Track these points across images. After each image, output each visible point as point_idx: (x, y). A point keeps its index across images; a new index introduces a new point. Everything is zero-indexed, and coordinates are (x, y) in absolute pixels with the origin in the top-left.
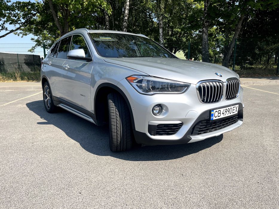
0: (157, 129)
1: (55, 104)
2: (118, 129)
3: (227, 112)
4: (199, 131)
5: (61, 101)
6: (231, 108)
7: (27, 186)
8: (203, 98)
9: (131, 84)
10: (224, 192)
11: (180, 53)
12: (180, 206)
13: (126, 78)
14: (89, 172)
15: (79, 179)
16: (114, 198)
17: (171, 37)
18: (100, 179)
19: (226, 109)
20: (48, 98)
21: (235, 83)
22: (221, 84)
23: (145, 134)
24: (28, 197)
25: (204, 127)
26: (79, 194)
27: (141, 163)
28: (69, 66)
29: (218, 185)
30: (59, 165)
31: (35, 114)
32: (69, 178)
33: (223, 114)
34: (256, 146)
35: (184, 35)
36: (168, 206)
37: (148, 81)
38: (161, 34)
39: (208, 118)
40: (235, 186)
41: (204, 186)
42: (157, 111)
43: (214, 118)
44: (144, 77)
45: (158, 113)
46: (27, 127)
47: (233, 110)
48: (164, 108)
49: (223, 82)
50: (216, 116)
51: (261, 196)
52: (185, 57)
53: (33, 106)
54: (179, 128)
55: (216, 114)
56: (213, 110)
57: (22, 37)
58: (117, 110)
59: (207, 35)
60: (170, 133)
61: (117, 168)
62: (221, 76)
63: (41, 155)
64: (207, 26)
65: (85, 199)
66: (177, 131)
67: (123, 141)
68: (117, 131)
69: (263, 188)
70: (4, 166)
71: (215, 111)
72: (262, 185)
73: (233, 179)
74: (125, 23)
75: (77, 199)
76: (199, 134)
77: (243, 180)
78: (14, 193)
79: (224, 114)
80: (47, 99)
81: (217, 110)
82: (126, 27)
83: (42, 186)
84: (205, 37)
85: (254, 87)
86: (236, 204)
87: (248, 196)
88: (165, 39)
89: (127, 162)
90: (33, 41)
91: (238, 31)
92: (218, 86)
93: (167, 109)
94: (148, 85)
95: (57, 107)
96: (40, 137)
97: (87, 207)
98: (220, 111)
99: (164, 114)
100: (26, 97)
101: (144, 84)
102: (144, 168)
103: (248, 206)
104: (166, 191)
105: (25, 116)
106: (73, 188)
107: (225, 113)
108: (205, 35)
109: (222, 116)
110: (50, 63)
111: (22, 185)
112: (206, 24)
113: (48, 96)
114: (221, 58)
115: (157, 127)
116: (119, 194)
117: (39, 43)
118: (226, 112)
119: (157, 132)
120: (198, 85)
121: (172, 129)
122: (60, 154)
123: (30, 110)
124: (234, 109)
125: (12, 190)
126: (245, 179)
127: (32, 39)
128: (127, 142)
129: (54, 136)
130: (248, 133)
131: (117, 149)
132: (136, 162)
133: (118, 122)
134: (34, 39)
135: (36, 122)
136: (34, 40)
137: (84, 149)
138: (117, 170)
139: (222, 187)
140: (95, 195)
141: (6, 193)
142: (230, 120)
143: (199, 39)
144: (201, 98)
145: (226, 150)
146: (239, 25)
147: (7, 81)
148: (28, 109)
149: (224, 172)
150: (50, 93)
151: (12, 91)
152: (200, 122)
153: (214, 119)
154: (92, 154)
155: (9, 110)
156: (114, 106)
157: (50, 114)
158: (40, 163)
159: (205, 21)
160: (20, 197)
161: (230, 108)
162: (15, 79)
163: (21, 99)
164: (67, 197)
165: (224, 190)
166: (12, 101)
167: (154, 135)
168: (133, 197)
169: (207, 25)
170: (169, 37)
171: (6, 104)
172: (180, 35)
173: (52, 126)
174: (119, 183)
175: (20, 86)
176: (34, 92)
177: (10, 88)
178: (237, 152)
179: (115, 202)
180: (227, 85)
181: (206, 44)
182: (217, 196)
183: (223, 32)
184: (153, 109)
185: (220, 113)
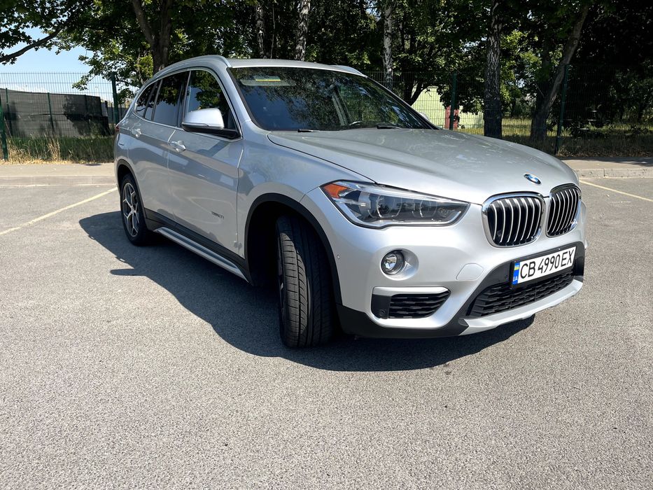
0: (392, 305)
1: (149, 228)
2: (304, 300)
3: (550, 265)
4: (485, 309)
5: (163, 220)
6: (559, 255)
7: (110, 427)
8: (497, 236)
9: (334, 202)
10: (539, 450)
11: (430, 93)
12: (444, 481)
13: (322, 187)
14: (240, 395)
15: (220, 411)
16: (299, 458)
17: (411, 54)
18: (266, 412)
19: (548, 259)
20: (133, 211)
21: (570, 198)
22: (537, 201)
23: (363, 316)
24: (115, 453)
25: (496, 299)
26: (224, 447)
27: (353, 375)
28: (183, 143)
29: (525, 432)
30: (173, 376)
31: (104, 248)
32: (197, 408)
33: (539, 269)
34: (611, 337)
35: (441, 50)
36: (419, 479)
37: (373, 196)
38: (388, 51)
39: (507, 279)
40: (563, 435)
41: (495, 434)
42: (393, 265)
43: (520, 280)
44: (364, 186)
45: (395, 268)
46: (90, 280)
47: (563, 259)
48: (409, 258)
49: (543, 197)
50: (523, 275)
51: (620, 460)
52: (442, 103)
53: (97, 227)
54: (442, 303)
55: (525, 271)
56: (518, 261)
57: (58, 52)
58: (299, 257)
59: (497, 54)
60: (420, 313)
61: (301, 388)
62: (539, 182)
63: (130, 353)
64: (499, 32)
65: (238, 460)
66: (436, 309)
67: (313, 327)
68: (300, 305)
69: (624, 442)
70: (51, 377)
71: (522, 263)
72: (623, 434)
73: (560, 419)
74: (302, 23)
75: (222, 458)
76: (483, 315)
77: (582, 421)
78: (84, 443)
79: (542, 269)
80: (130, 214)
81: (528, 262)
82: (304, 34)
83: (143, 427)
84: (493, 58)
85: (606, 183)
86: (567, 478)
87: (591, 460)
88: (395, 60)
89: (321, 372)
90: (84, 61)
91: (573, 45)
92: (530, 208)
93: (415, 261)
94: (373, 203)
95: (155, 233)
96: (123, 307)
97: (244, 478)
98: (534, 262)
99: (408, 272)
100: (77, 202)
101: (363, 203)
102: (360, 389)
103: (593, 484)
104: (411, 443)
105: (82, 251)
106: (209, 432)
107: (545, 267)
108: (494, 55)
109: (538, 274)
110: (137, 133)
111: (98, 422)
112: (496, 27)
113: (131, 207)
114: (528, 104)
115: (392, 300)
116: (309, 449)
117: (97, 67)
118: (547, 265)
119: (391, 310)
120: (486, 206)
121: (426, 304)
122: (172, 350)
123: (90, 236)
124: (565, 256)
125: (76, 435)
126: (585, 419)
127: (82, 58)
128: (321, 329)
129: (153, 305)
130: (592, 306)
131: (298, 343)
132: (342, 374)
133: (304, 286)
134: (86, 58)
135: (109, 270)
136: (87, 60)
137: (223, 338)
138: (300, 392)
139: (535, 438)
140: (258, 451)
141: (66, 443)
142: (554, 282)
143: (476, 59)
144: (492, 236)
145: (542, 347)
146: (574, 32)
147: (28, 162)
148: (86, 235)
149: (538, 400)
150: (137, 200)
151: (44, 188)
152: (489, 288)
153: (519, 282)
154: (243, 352)
155: (44, 236)
156: (294, 249)
157: (139, 250)
158: (130, 370)
159: (494, 21)
160: (96, 453)
161: (555, 255)
162: (48, 157)
163: (66, 208)
164: (198, 453)
165: (539, 445)
166: (48, 213)
167: (385, 317)
168: (342, 457)
169: (498, 29)
170: (404, 55)
171: (35, 220)
172: (431, 51)
173: (145, 279)
174: (308, 424)
175: (60, 175)
176: (93, 190)
177: (38, 180)
178: (567, 353)
179: (302, 468)
180: (552, 203)
181: (494, 75)
182: (525, 458)
183: (536, 46)
184: (384, 261)
185: (534, 268)
